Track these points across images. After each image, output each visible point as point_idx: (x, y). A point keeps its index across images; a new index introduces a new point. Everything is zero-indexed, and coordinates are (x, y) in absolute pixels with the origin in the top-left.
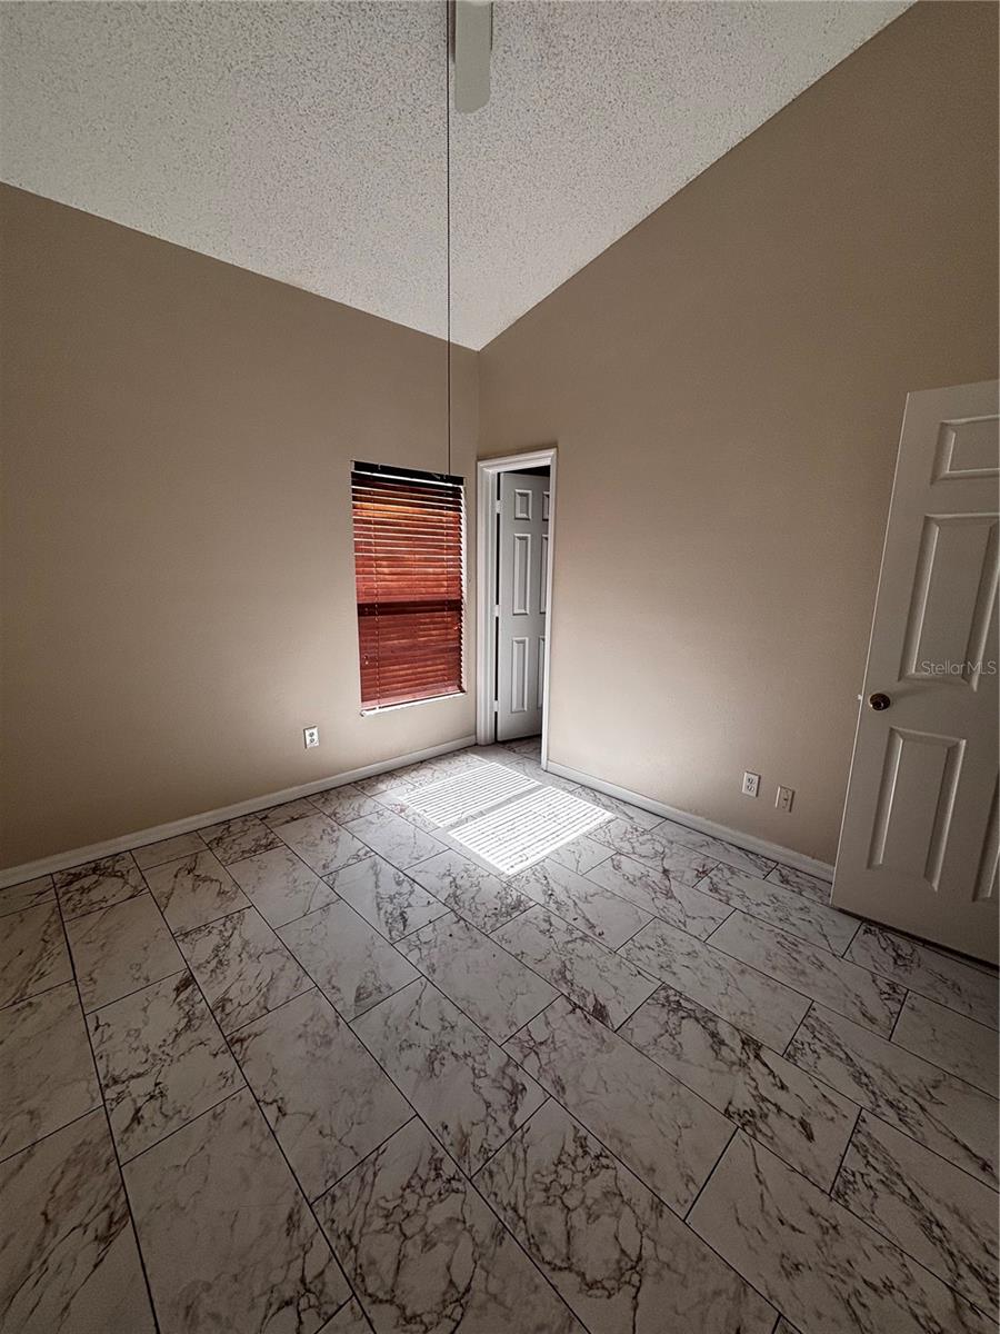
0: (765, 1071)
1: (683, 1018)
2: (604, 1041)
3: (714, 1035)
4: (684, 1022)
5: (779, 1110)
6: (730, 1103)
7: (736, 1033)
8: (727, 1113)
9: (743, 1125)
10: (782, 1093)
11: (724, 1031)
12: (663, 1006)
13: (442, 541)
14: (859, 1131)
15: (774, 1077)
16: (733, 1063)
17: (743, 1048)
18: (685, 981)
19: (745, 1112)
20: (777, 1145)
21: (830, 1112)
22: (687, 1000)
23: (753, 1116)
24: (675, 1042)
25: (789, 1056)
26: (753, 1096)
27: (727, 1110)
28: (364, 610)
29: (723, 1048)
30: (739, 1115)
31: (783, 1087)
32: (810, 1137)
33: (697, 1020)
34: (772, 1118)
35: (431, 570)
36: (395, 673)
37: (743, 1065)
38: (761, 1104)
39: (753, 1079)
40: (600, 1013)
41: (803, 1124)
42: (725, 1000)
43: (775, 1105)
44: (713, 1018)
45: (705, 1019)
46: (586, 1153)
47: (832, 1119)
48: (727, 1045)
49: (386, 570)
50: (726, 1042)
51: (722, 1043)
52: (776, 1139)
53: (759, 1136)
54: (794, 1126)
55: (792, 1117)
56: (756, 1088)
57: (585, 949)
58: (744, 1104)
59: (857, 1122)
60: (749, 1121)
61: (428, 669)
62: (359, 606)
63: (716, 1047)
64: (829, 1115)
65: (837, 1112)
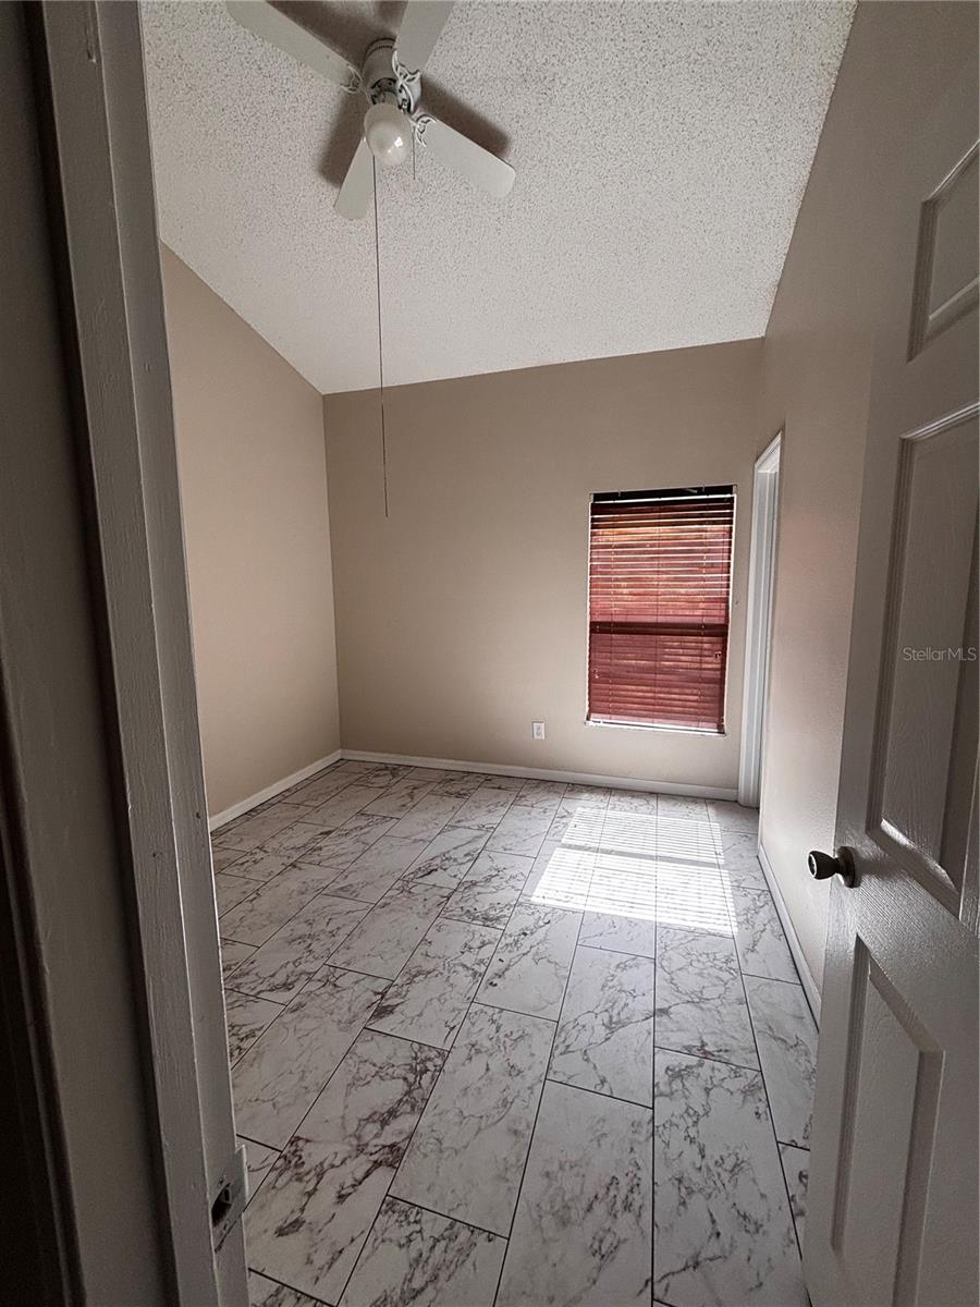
0: (359, 1175)
1: (405, 1079)
2: (351, 1023)
3: (392, 1113)
4: (401, 1081)
5: (310, 1194)
6: (307, 1141)
7: (404, 1136)
8: (294, 1140)
9: (285, 1157)
10: (333, 1196)
11: (405, 1123)
12: (416, 1058)
13: (702, 558)
14: (299, 1299)
15: (353, 1186)
16: (359, 1138)
17: (384, 1147)
18: (462, 1072)
19: (300, 1157)
20: (268, 1191)
21: (321, 1259)
22: (434, 1079)
23: (296, 1166)
24: (369, 1078)
25: (390, 1203)
26: (321, 1164)
27: (299, 1138)
28: (596, 628)
29: (378, 1125)
30: (296, 1151)
31: (341, 1198)
32: (281, 1232)
33: (408, 1093)
34: (297, 1187)
35: (683, 591)
36: (630, 693)
37: (361, 1149)
38: (313, 1173)
39: (343, 1162)
40: (382, 1012)
41: (296, 1225)
42: (452, 1117)
43: (315, 1189)
44: (418, 1108)
45: (414, 1101)
46: (242, 1040)
47: (309, 1261)
48: (382, 1128)
49: (625, 591)
50: (387, 1128)
51: (384, 1123)
52: (273, 1192)
53: (275, 1173)
54: (293, 1212)
55: (302, 1210)
56: (333, 1166)
57: (463, 979)
58: (310, 1155)
59: (312, 1298)
60: (290, 1162)
61: (673, 696)
62: (592, 624)
63: (376, 1117)
64: (314, 1257)
65: (321, 1269)
